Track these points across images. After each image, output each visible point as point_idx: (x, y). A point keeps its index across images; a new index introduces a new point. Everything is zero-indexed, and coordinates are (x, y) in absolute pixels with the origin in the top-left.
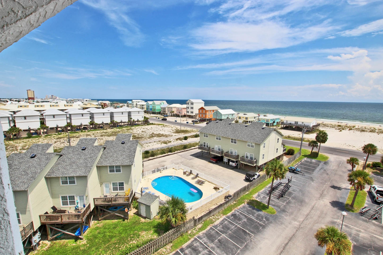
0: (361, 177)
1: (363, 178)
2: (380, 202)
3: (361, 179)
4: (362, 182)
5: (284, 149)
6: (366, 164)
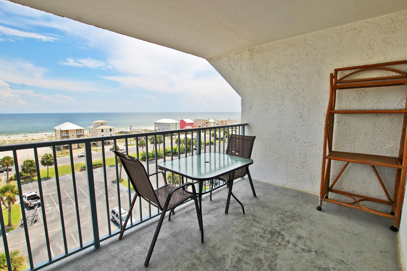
0: (8, 192)
1: (11, 191)
2: (33, 206)
3: (10, 193)
4: (12, 195)
6: (9, 179)
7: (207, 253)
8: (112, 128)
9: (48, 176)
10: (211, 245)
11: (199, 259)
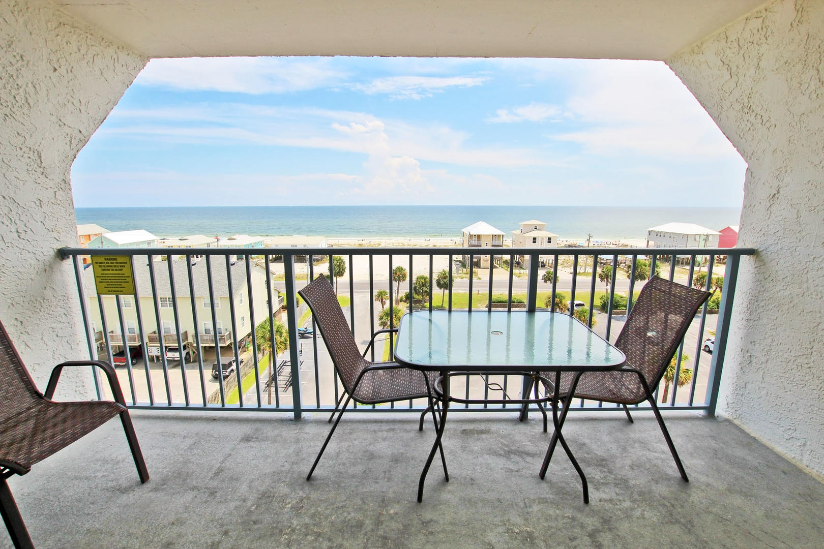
5: (280, 299)
6: (399, 298)
7: (401, 525)
8: (553, 237)
9: (442, 305)
10: (428, 515)
11: (378, 523)
